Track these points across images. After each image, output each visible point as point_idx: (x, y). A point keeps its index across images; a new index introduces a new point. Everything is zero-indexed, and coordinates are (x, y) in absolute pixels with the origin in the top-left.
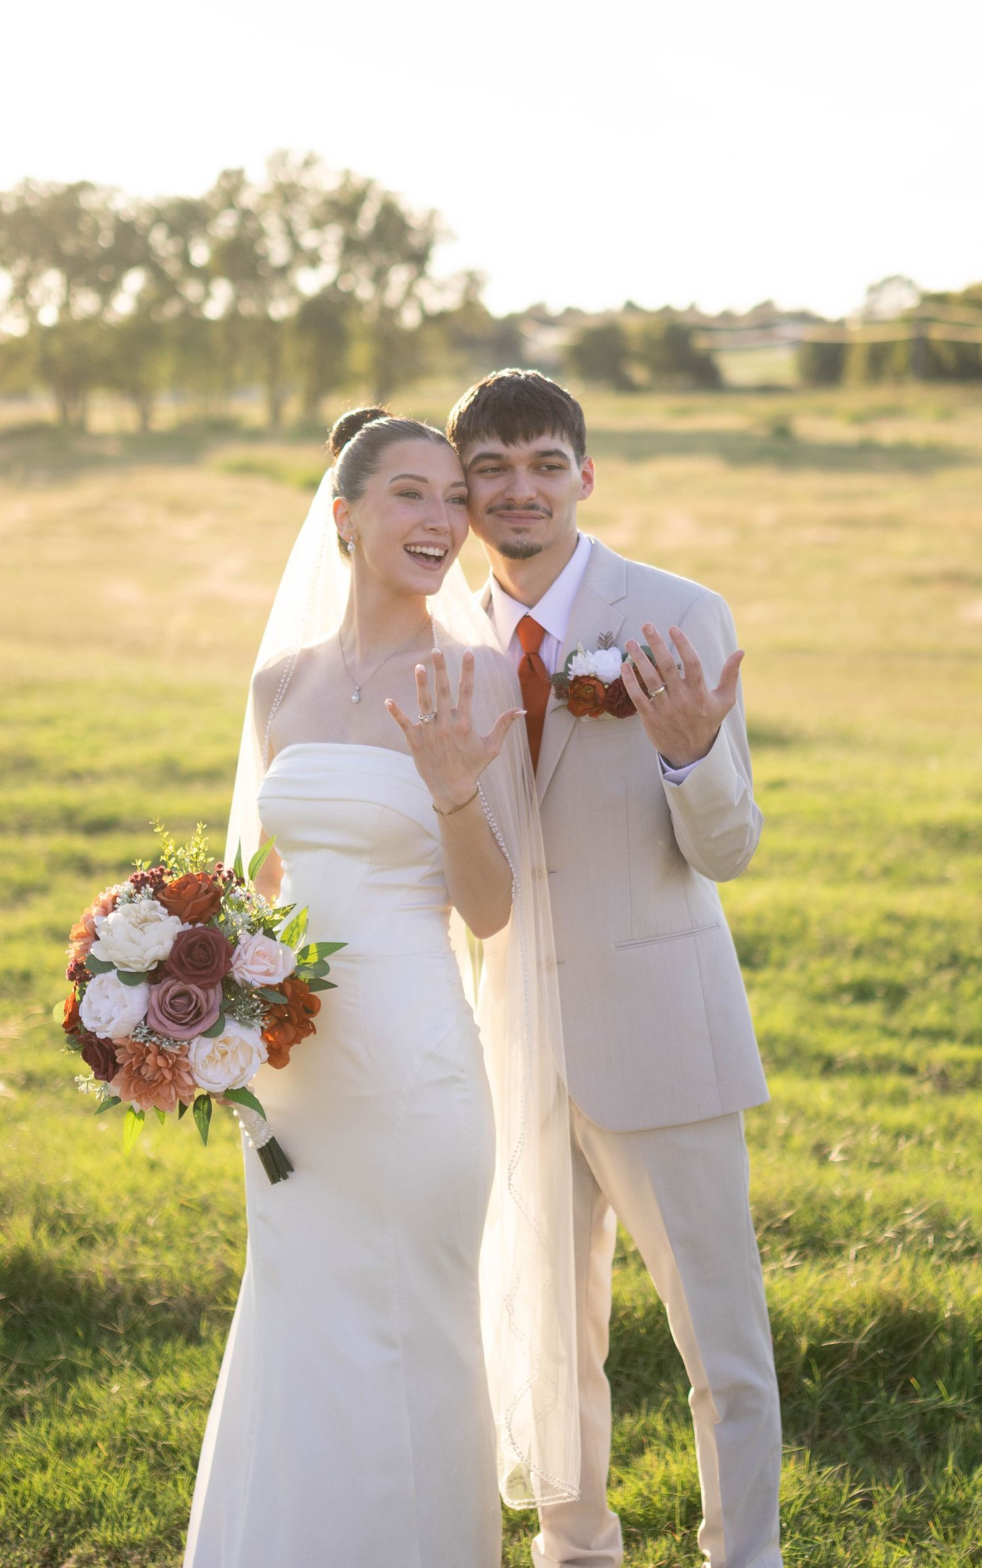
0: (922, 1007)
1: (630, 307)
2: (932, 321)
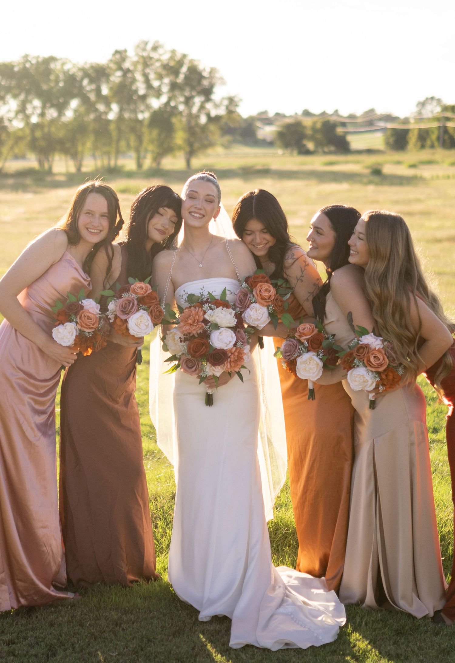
1: (307, 113)
2: (448, 119)
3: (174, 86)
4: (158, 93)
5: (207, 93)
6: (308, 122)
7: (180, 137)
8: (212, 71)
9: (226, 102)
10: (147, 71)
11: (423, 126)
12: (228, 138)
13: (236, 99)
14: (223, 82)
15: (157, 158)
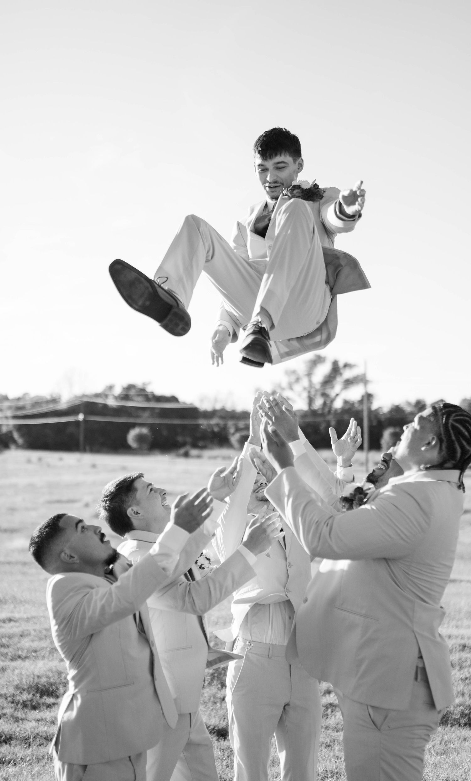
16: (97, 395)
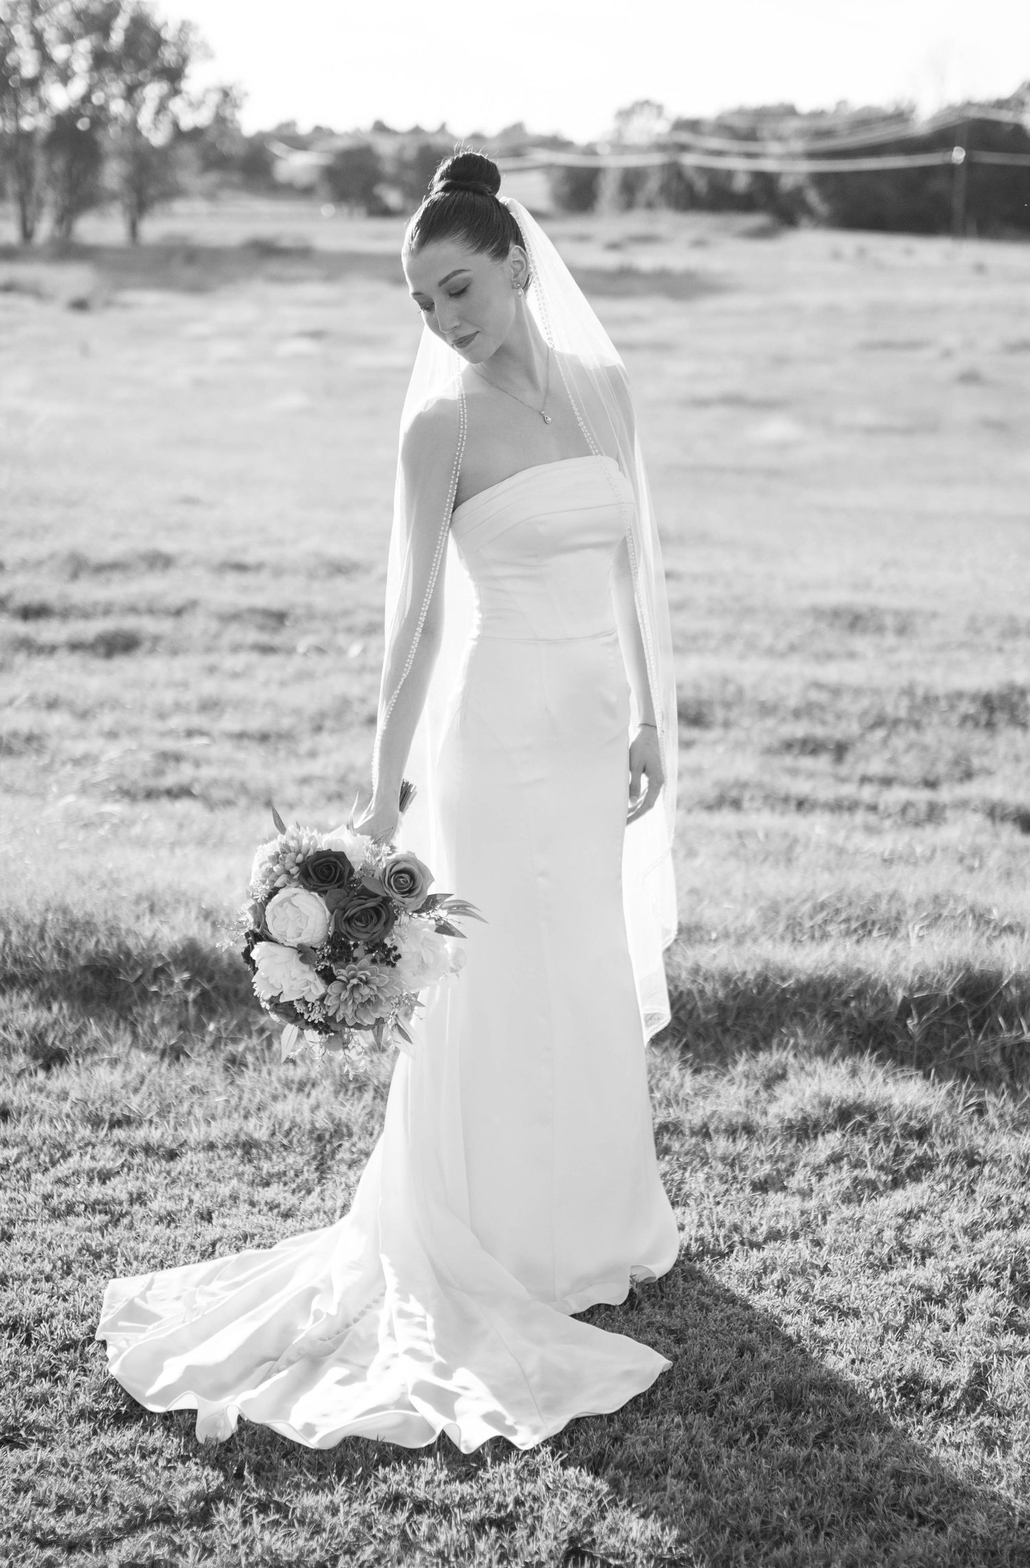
0: (867, 758)
1: (380, 128)
2: (683, 148)
3: (100, 59)
4: (65, 76)
5: (173, 75)
6: (386, 147)
7: (113, 173)
8: (185, 27)
9: (215, 98)
10: (40, 22)
11: (633, 161)
12: (213, 177)
13: (234, 93)
14: (209, 55)
15: (67, 216)
16: (1000, 104)
